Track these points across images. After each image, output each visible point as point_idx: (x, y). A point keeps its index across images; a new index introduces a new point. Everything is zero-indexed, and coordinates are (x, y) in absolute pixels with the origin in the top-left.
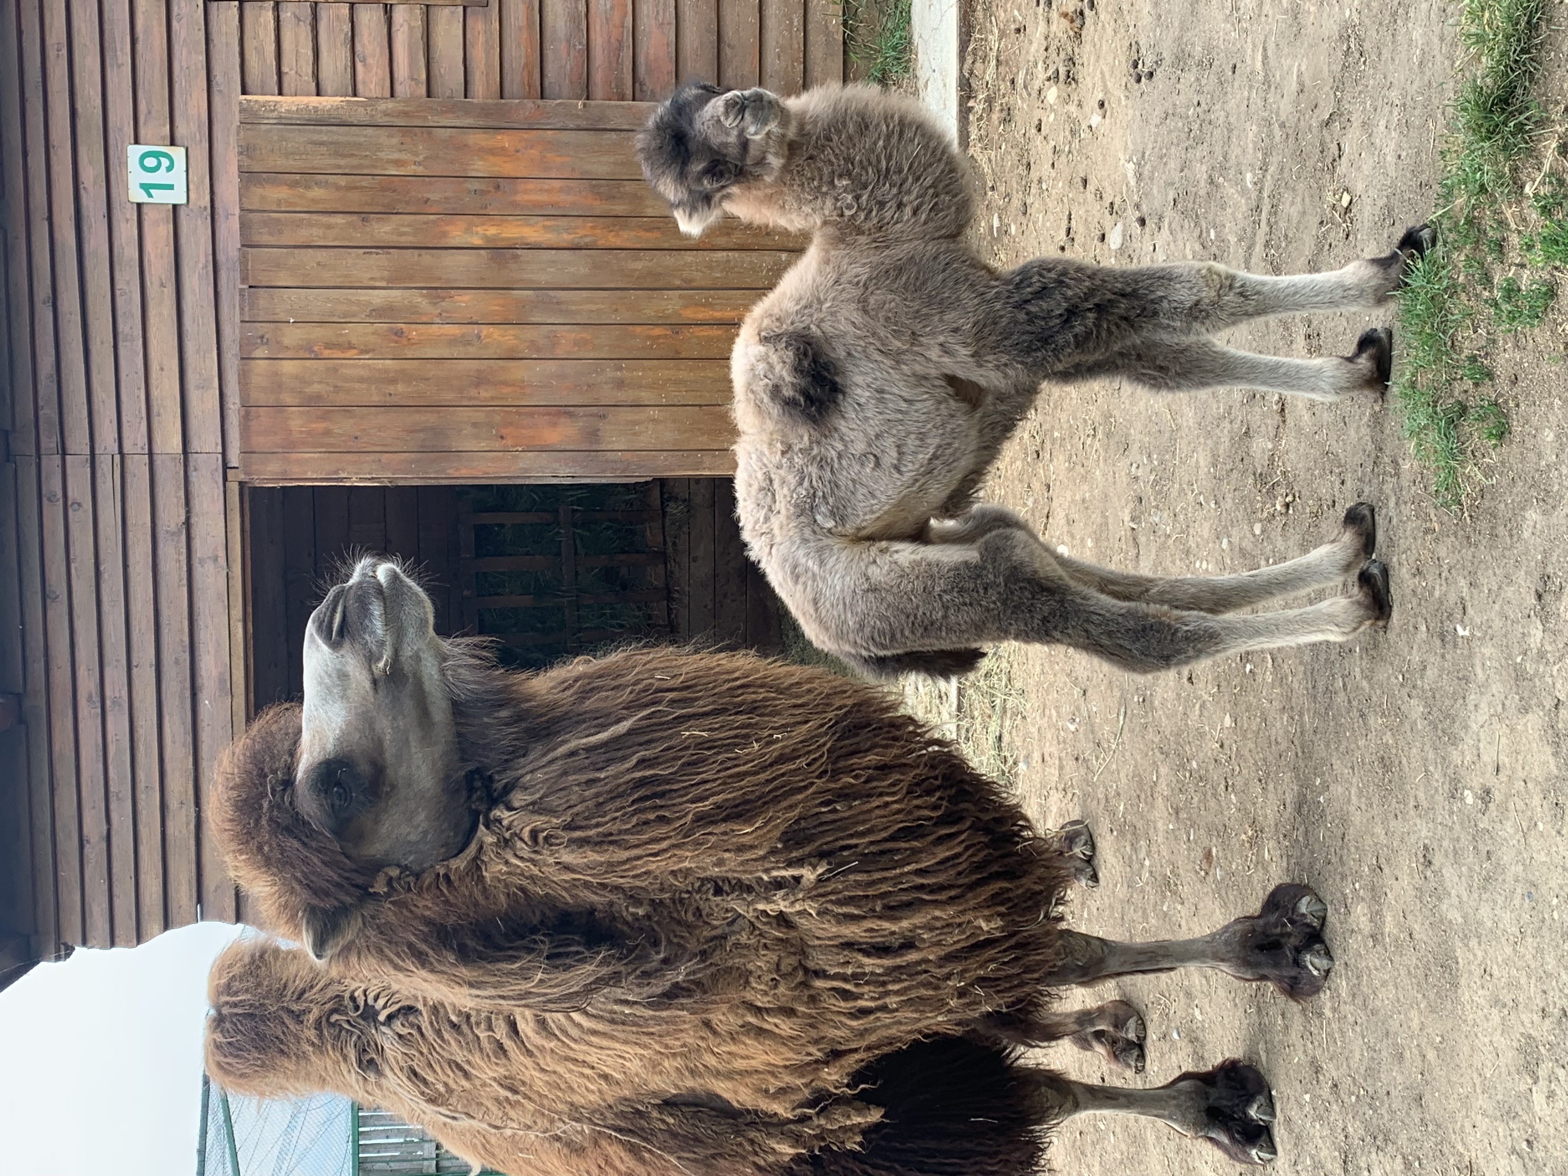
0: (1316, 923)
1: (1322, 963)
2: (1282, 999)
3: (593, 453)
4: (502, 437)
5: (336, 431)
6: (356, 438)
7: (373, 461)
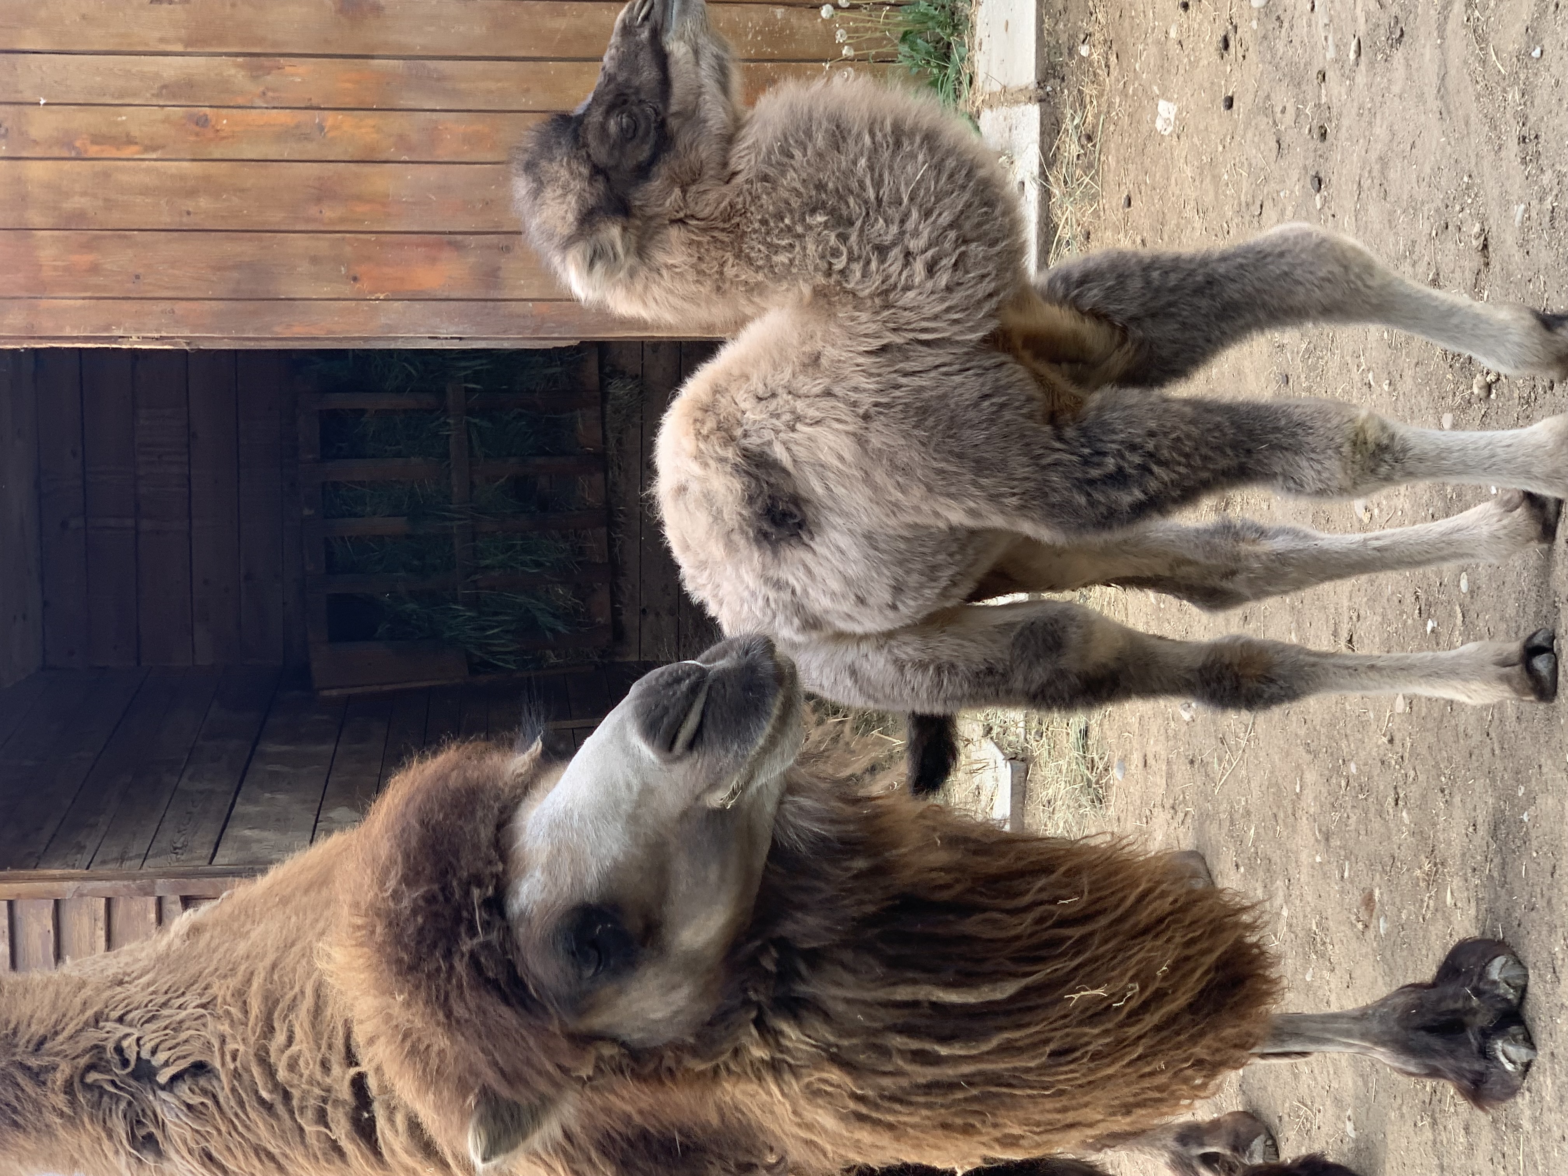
0: (1511, 995)
1: (1520, 1053)
2: (1464, 1105)
3: (490, 304)
4: (355, 279)
5: (108, 266)
6: (137, 277)
7: (163, 312)
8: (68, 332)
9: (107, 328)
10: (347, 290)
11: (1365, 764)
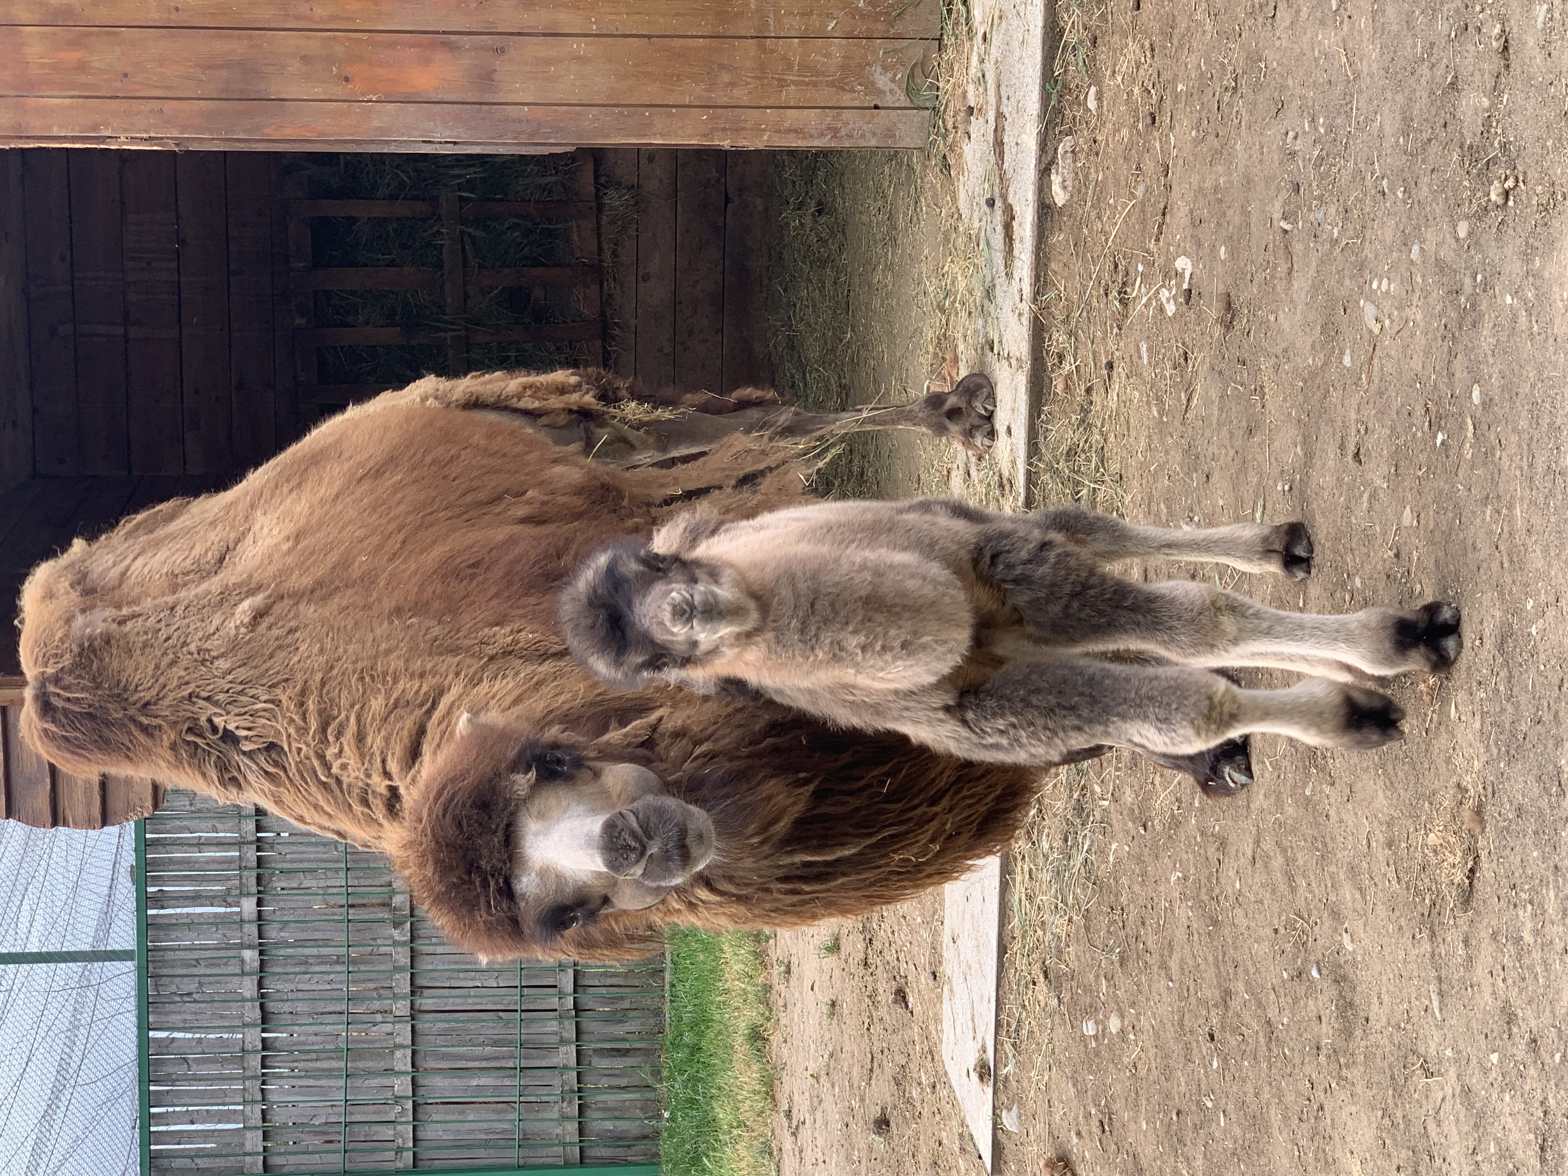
3: (484, 107)
4: (347, 80)
5: (96, 65)
6: (125, 75)
7: (151, 111)
8: (55, 132)
9: (96, 128)
10: (339, 91)
11: (1370, 579)
